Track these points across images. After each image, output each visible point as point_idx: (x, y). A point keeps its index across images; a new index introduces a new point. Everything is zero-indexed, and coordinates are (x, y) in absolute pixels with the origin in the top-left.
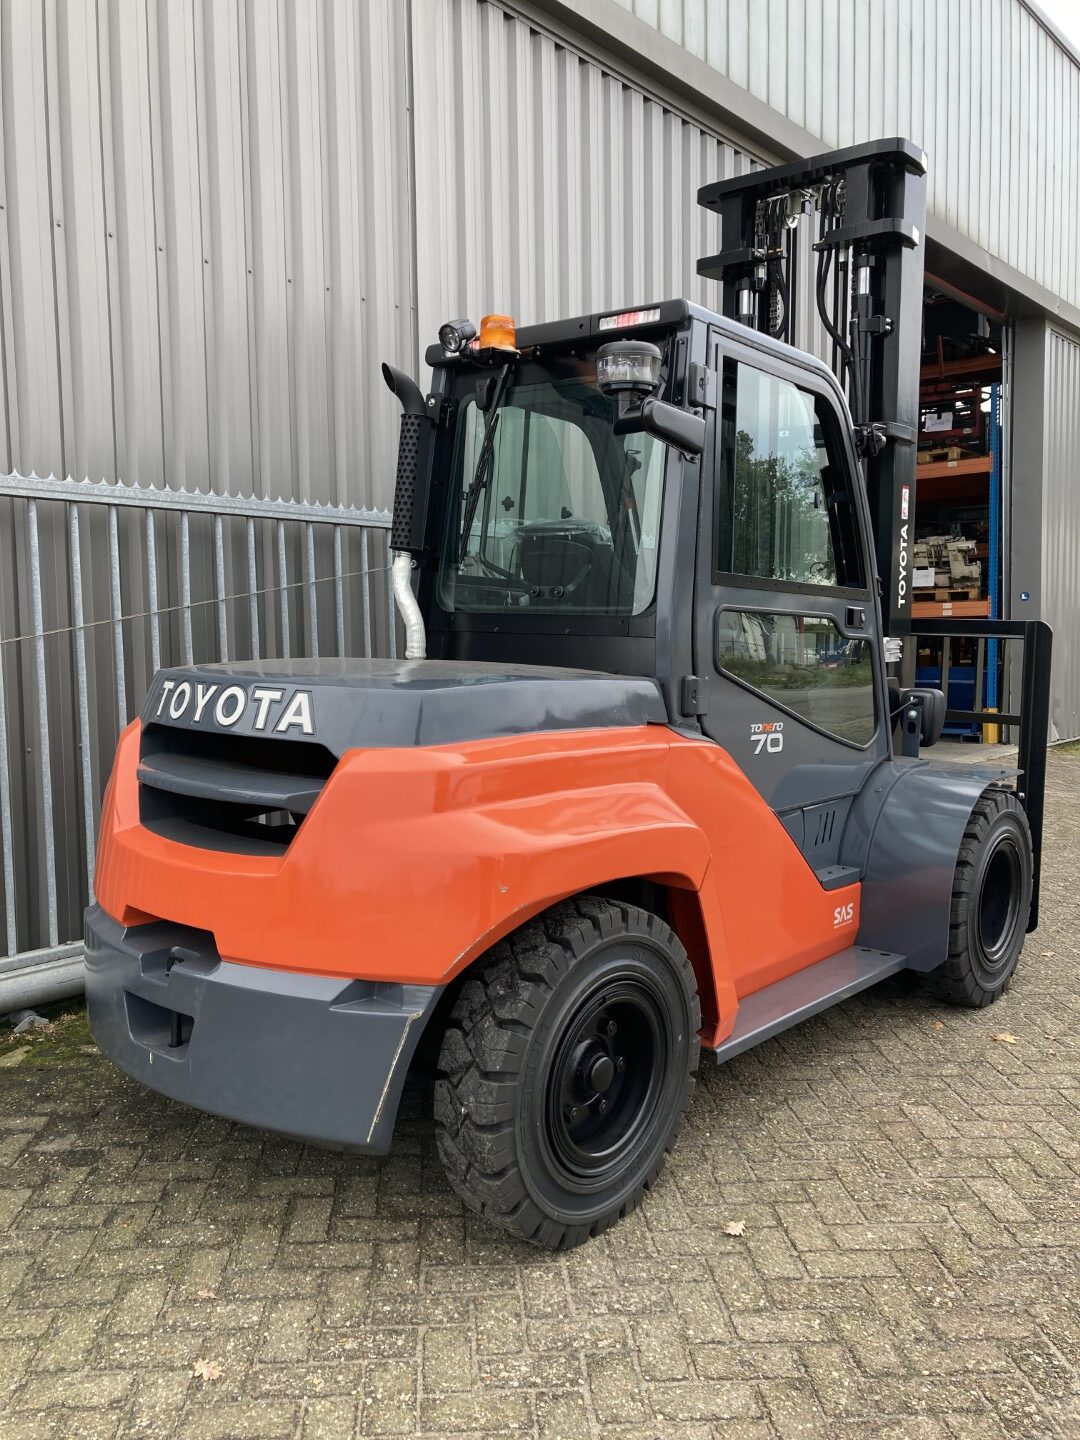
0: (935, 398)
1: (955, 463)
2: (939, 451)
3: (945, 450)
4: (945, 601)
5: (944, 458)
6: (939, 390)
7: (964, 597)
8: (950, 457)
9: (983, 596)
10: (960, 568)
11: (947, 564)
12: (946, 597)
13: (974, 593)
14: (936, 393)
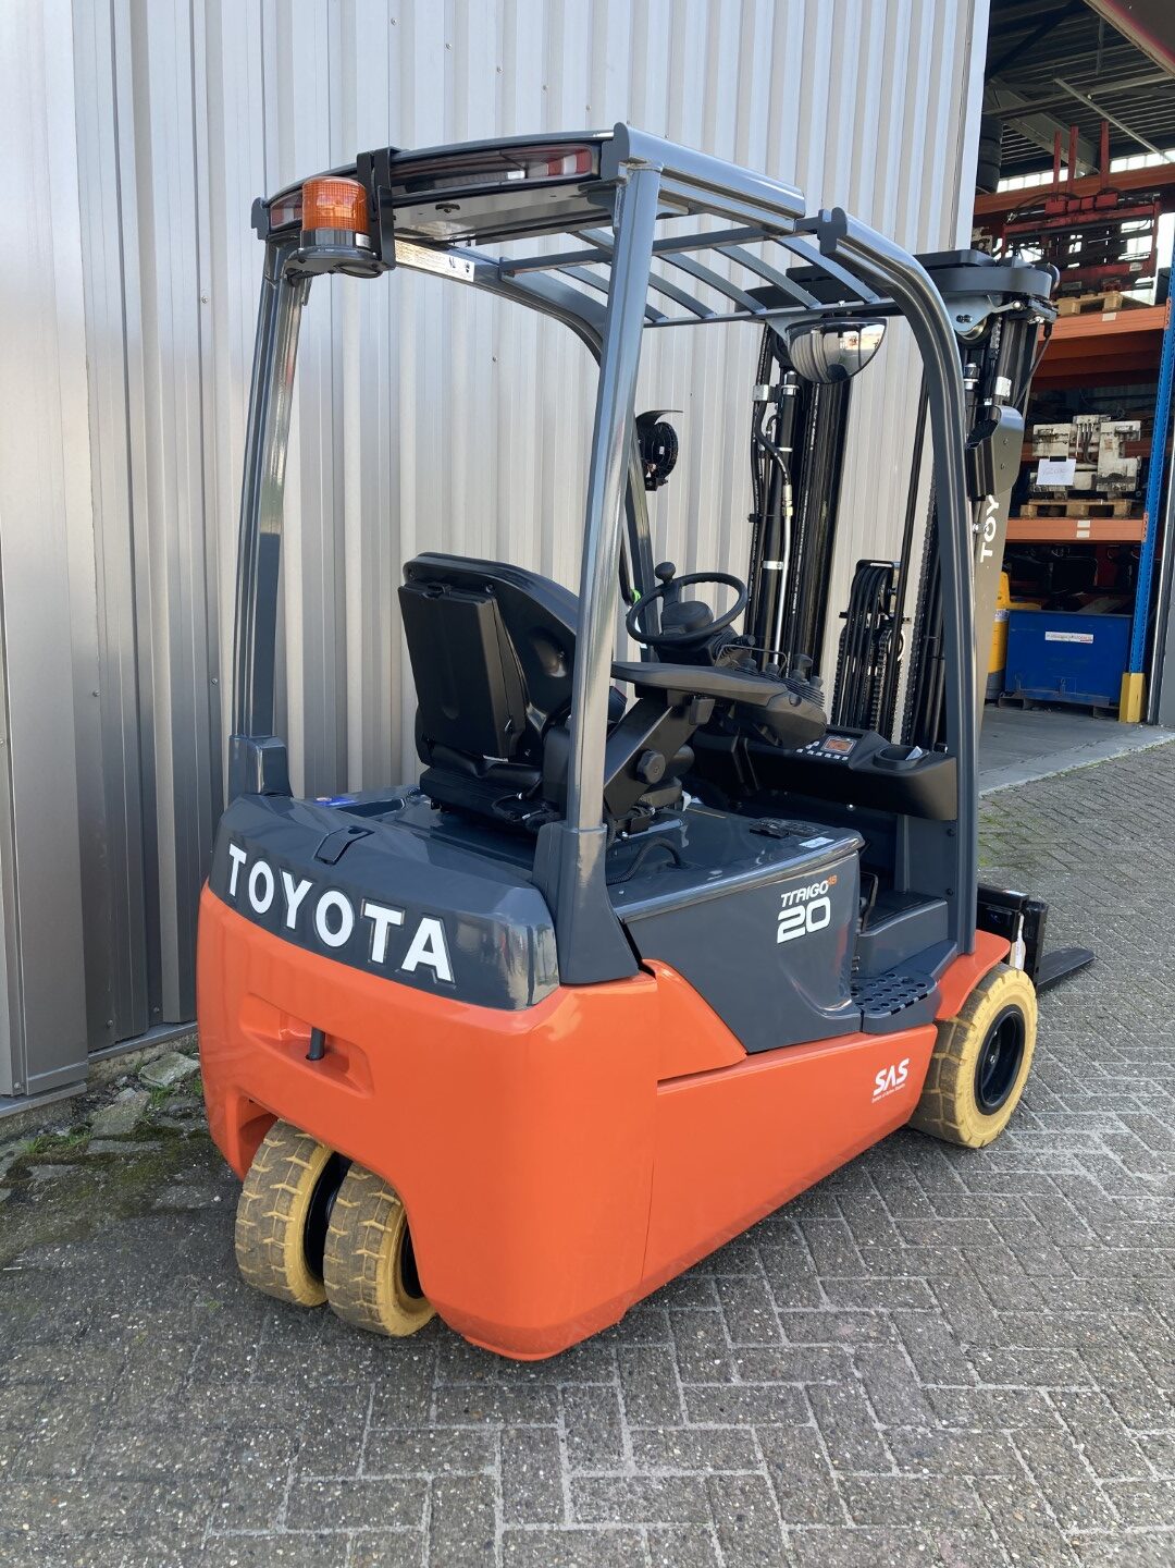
0: (1092, 217)
1: (1111, 317)
2: (1090, 298)
3: (1101, 296)
4: (1081, 518)
5: (1097, 307)
6: (1098, 205)
7: (1108, 513)
8: (1106, 306)
9: (1135, 512)
10: (1112, 461)
11: (1094, 458)
12: (1082, 511)
13: (1122, 507)
14: (1095, 209)
